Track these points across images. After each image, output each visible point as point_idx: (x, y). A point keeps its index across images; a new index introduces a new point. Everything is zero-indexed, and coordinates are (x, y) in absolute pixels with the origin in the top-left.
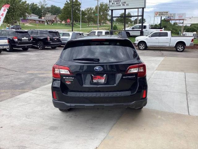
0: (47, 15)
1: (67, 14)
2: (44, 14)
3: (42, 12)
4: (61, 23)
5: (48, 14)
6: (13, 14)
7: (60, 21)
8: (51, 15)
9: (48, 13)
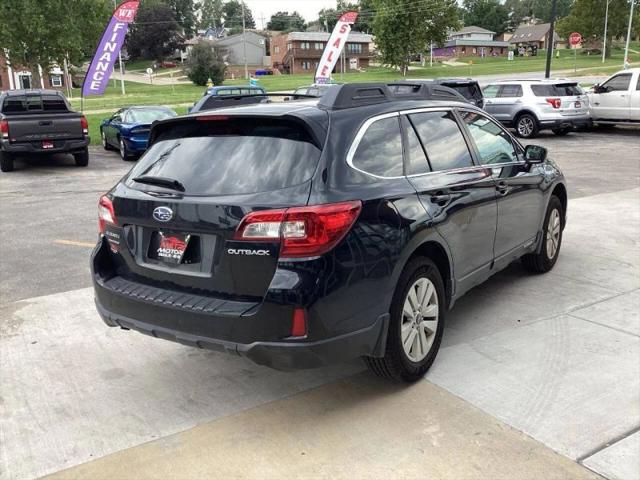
0: (522, 26)
1: (587, 16)
2: (512, 24)
3: (507, 19)
4: (568, 47)
5: (525, 21)
6: (407, 35)
7: (562, 43)
8: (538, 23)
9: (528, 18)
